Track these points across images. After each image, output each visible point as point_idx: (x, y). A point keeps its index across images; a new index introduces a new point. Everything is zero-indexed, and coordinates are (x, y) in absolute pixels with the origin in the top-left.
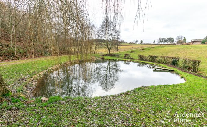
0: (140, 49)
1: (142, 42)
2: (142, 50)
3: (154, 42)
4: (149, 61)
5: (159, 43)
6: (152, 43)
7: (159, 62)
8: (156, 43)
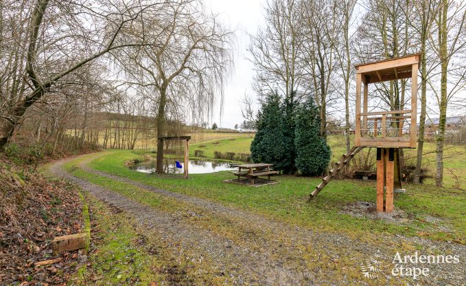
0: (214, 141)
1: (215, 127)
2: (217, 143)
3: (236, 126)
4: (227, 158)
5: (243, 130)
6: (233, 128)
7: (238, 159)
8: (239, 129)
